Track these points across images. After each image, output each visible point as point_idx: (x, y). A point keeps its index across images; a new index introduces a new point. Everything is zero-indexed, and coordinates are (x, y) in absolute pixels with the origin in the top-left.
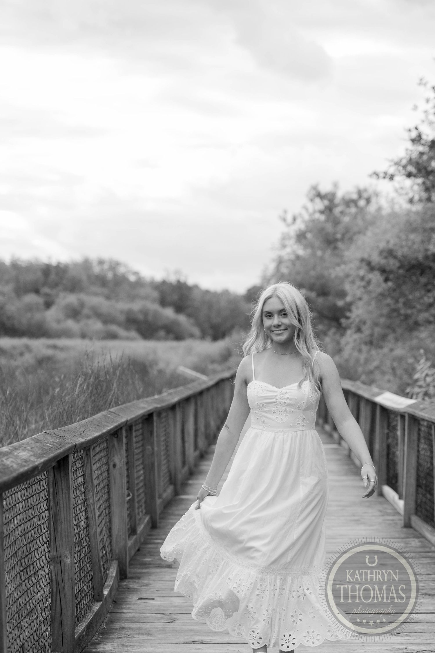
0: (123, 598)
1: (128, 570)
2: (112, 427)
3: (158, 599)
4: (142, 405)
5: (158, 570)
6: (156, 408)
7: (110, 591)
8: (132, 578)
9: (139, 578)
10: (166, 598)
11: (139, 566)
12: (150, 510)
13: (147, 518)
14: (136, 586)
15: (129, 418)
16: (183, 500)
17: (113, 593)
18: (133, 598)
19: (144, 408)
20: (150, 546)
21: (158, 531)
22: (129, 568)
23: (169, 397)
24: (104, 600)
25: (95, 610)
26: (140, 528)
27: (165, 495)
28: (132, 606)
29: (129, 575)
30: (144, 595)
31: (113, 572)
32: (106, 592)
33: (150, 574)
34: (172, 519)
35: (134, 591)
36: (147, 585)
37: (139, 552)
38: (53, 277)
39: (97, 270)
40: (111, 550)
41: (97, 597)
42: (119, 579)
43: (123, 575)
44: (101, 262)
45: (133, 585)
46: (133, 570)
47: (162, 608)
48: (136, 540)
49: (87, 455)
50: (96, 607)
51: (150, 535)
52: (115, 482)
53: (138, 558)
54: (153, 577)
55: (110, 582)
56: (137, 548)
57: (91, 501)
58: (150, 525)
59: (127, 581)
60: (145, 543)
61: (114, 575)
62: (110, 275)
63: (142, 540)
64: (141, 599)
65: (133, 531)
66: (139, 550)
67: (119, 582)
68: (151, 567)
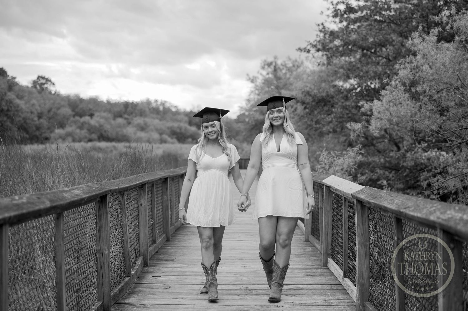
0: (144, 276)
1: (148, 262)
2: (138, 183)
3: (163, 276)
4: (161, 173)
5: (166, 262)
6: (170, 175)
7: (136, 272)
8: (151, 266)
9: (154, 266)
10: (167, 276)
11: (156, 260)
12: (166, 231)
13: (164, 235)
14: (152, 270)
15: (149, 179)
16: (187, 227)
17: (138, 273)
18: (150, 276)
19: (161, 175)
20: (164, 250)
21: (170, 242)
22: (150, 261)
23: (179, 171)
24: (131, 276)
25: (126, 281)
26: (159, 241)
27: (176, 224)
28: (148, 280)
29: (149, 264)
30: (156, 275)
31: (139, 262)
32: (133, 272)
33: (161, 264)
34: (179, 237)
35: (151, 272)
36: (158, 270)
37: (157, 253)
38: (129, 109)
39: (154, 105)
40: (139, 251)
41: (128, 274)
42: (143, 266)
43: (145, 264)
44: (156, 101)
45: (150, 269)
46: (152, 262)
47: (164, 281)
48: (156, 247)
49: (122, 197)
50: (127, 279)
51: (165, 245)
52: (141, 214)
53: (156, 256)
54: (162, 266)
55: (136, 267)
56: (156, 251)
57: (125, 222)
58: (166, 239)
59: (147, 267)
60: (162, 248)
61: (139, 264)
62: (161, 108)
63: (160, 247)
64: (154, 277)
65: (154, 242)
66: (157, 252)
67: (143, 268)
68: (162, 261)
